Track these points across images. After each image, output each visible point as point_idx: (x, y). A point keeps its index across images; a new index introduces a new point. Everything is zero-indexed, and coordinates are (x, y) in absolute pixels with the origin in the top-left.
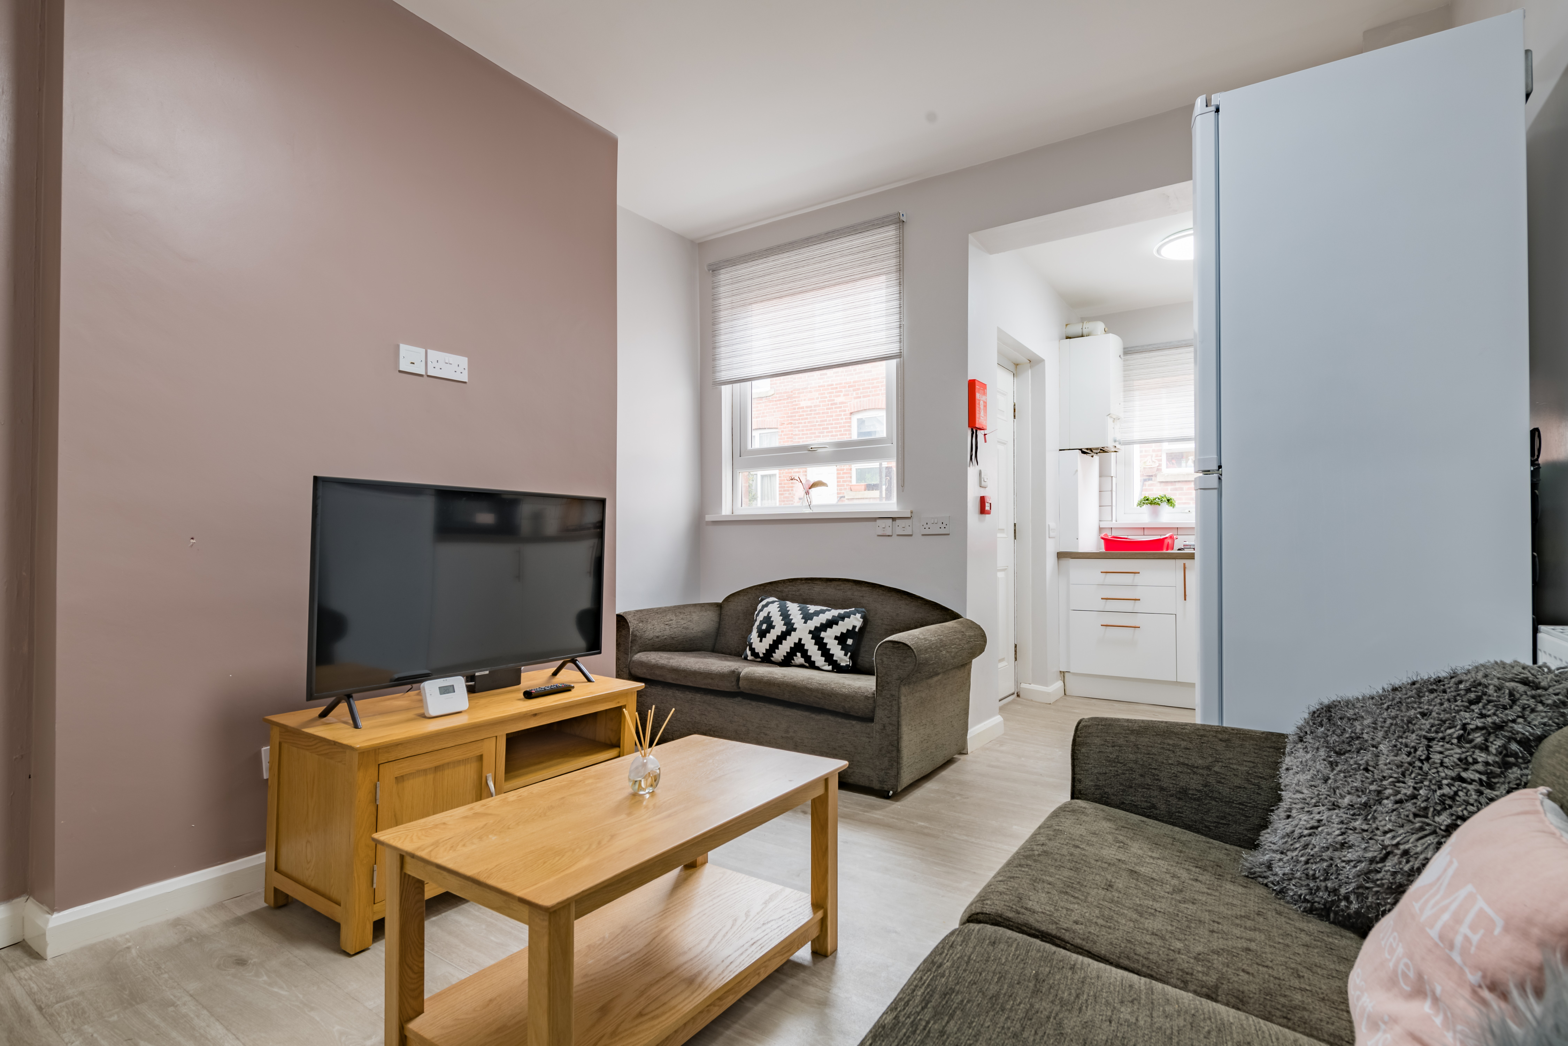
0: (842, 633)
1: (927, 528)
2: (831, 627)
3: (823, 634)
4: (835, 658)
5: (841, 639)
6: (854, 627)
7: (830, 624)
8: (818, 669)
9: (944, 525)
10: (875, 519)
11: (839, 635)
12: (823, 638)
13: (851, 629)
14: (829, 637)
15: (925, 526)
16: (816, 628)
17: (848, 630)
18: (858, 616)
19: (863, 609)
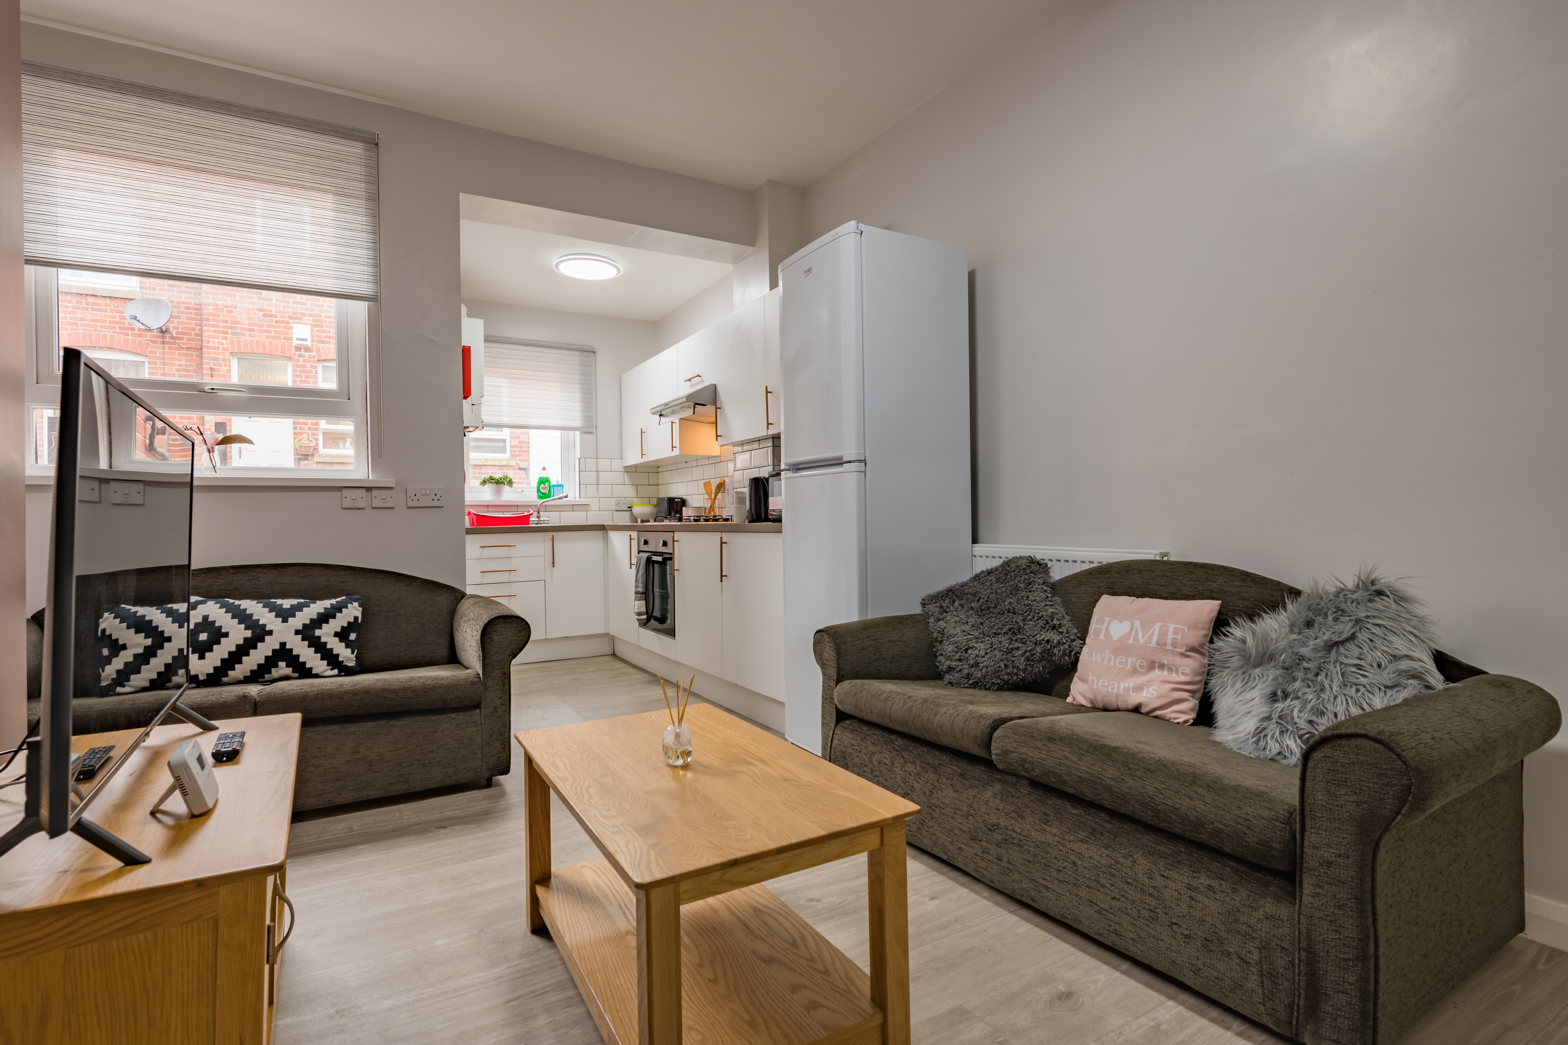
0: (343, 627)
1: (416, 500)
2: (327, 622)
3: (318, 632)
4: (340, 659)
5: (342, 635)
6: (356, 618)
7: (324, 618)
8: (317, 676)
9: (438, 497)
10: (340, 489)
11: (339, 630)
12: (319, 638)
13: (352, 620)
14: (326, 634)
15: (413, 497)
16: (305, 625)
17: (349, 623)
18: (356, 604)
19: (357, 597)
